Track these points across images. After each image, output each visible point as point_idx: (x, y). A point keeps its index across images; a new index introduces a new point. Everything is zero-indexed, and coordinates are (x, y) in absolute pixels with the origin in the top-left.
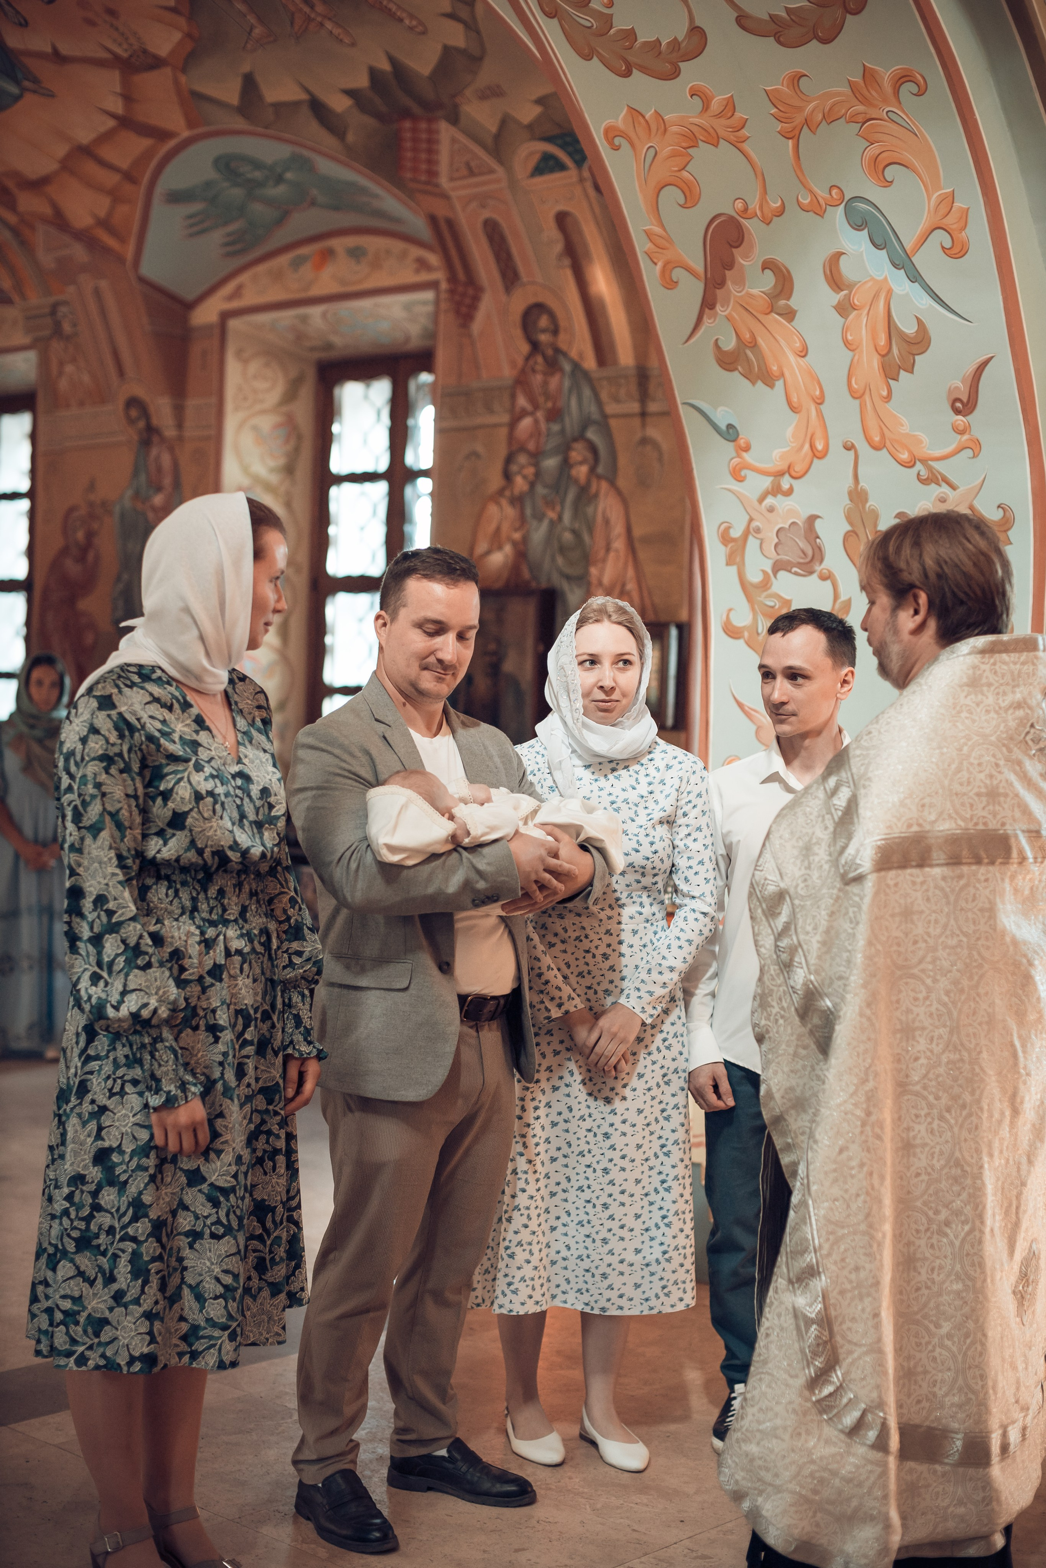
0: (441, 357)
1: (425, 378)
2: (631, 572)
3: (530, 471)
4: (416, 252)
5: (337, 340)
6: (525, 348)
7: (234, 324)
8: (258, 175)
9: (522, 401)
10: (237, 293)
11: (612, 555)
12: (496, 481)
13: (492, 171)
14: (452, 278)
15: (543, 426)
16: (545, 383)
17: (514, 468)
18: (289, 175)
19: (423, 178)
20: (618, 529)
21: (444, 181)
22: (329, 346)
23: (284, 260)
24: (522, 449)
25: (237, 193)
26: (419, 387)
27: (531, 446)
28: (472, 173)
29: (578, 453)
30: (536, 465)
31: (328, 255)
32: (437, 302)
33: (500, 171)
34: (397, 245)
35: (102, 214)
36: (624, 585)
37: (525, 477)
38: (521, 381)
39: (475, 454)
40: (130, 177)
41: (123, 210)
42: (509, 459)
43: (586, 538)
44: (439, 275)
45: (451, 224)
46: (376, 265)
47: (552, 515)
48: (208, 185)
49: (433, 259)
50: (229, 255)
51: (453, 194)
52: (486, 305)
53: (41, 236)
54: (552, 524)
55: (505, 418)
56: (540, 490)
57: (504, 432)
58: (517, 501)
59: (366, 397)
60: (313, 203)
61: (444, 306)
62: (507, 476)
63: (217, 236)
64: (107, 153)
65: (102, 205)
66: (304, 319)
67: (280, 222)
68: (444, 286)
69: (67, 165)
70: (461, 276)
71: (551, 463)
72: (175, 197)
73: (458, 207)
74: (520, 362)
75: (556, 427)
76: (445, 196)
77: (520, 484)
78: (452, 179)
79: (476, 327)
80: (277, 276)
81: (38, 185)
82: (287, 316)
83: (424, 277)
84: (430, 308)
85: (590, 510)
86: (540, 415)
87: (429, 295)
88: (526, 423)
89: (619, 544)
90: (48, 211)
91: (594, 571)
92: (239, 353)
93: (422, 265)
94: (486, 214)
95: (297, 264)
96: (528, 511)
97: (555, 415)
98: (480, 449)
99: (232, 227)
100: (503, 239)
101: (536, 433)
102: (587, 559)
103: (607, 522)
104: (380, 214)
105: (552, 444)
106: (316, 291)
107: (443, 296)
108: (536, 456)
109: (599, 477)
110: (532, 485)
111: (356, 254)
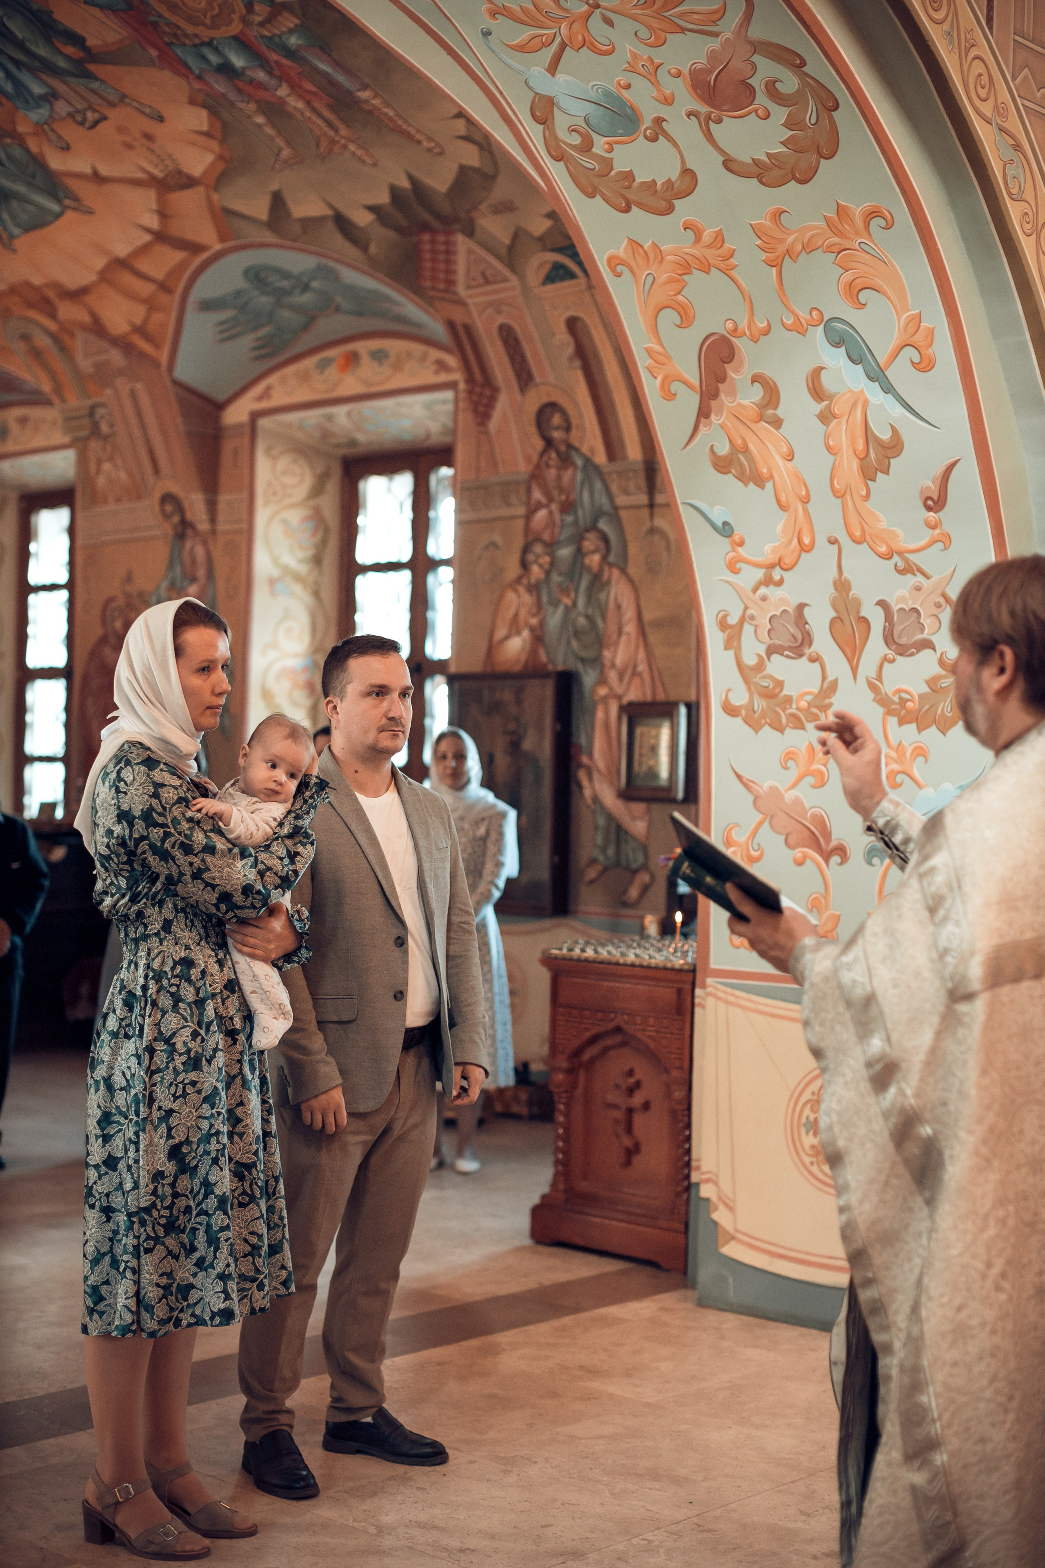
0: (460, 454)
1: (446, 472)
2: (641, 655)
3: (546, 560)
4: (436, 354)
5: (361, 437)
6: (540, 444)
7: (263, 423)
8: (285, 284)
9: (537, 495)
10: (266, 394)
11: (624, 638)
12: (513, 570)
13: (506, 280)
14: (470, 380)
15: (557, 517)
16: (559, 477)
17: (530, 557)
18: (315, 284)
19: (442, 286)
20: (629, 614)
21: (461, 289)
22: (353, 443)
23: (309, 363)
24: (538, 539)
25: (265, 301)
26: (439, 481)
27: (546, 536)
28: (487, 281)
29: (590, 542)
30: (552, 554)
31: (352, 359)
32: (456, 401)
33: (514, 280)
34: (417, 348)
35: (138, 322)
36: (635, 666)
37: (540, 566)
38: (536, 476)
39: (494, 545)
40: (164, 287)
41: (157, 317)
42: (526, 550)
43: (600, 623)
44: (458, 376)
45: (468, 330)
46: (398, 366)
47: (567, 601)
48: (239, 293)
49: (452, 361)
50: (257, 358)
51: (470, 301)
52: (502, 404)
53: (80, 343)
54: (567, 610)
55: (521, 510)
56: (556, 578)
57: (520, 523)
58: (534, 589)
59: (389, 490)
60: (338, 309)
61: (461, 405)
62: (524, 565)
63: (247, 342)
64: (144, 265)
65: (138, 313)
66: (330, 418)
67: (306, 327)
68: (462, 386)
69: (104, 276)
70: (478, 376)
71: (565, 552)
72: (207, 306)
73: (474, 313)
74: (535, 457)
75: (569, 519)
76: (462, 303)
77: (536, 572)
78: (468, 287)
79: (494, 424)
80: (305, 377)
81: (77, 295)
82: (313, 416)
83: (443, 378)
84: (450, 407)
85: (602, 596)
86: (554, 507)
87: (449, 395)
88: (542, 514)
89: (630, 628)
90: (87, 319)
91: (607, 654)
92: (268, 450)
93: (441, 366)
94: (501, 320)
95: (323, 366)
96: (545, 599)
97: (568, 507)
98: (497, 538)
99: (263, 332)
100: (517, 342)
101: (551, 523)
102: (600, 642)
103: (619, 607)
104: (401, 319)
105: (566, 533)
106: (341, 392)
107: (462, 395)
108: (551, 546)
109: (611, 565)
110: (548, 573)
111: (379, 356)
